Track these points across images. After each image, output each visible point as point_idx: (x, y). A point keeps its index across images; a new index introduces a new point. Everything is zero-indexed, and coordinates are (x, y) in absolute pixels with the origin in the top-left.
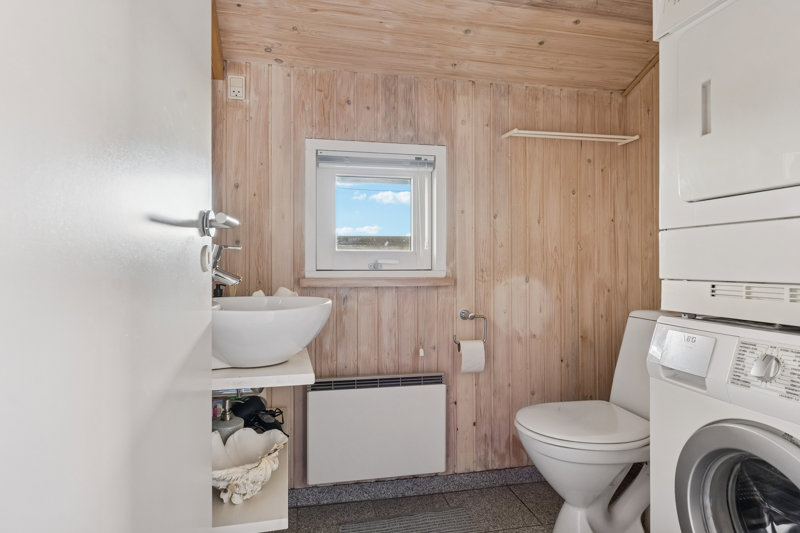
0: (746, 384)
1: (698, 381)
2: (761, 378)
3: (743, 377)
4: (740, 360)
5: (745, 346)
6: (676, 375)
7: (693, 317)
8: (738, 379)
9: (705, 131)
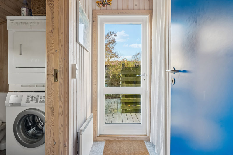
0: (29, 102)
1: (19, 104)
2: (32, 101)
3: (28, 101)
4: (28, 98)
5: (28, 96)
6: (12, 104)
7: (16, 92)
8: (27, 102)
9: (20, 54)
